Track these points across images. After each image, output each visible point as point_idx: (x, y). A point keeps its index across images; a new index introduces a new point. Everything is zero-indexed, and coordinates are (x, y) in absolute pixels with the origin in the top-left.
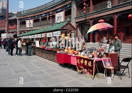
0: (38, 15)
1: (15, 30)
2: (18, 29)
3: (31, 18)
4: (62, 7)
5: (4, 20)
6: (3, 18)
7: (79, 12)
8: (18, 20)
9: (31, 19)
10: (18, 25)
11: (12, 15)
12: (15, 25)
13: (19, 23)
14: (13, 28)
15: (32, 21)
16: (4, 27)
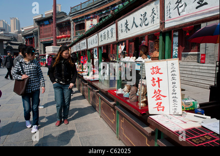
1: (67, 40)
2: (72, 37)
3: (94, 15)
5: (51, 26)
6: (51, 21)
8: (72, 22)
9: (95, 17)
10: (72, 30)
11: (65, 16)
12: (68, 32)
13: (74, 28)
14: (65, 37)
16: (52, 35)
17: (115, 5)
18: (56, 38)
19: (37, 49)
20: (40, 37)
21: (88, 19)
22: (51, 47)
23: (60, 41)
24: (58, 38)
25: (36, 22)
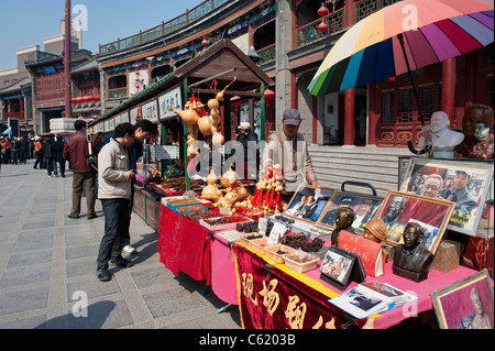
0: (166, 53)
1: (93, 106)
2: (103, 101)
3: (143, 63)
4: (242, 19)
5: (59, 76)
6: (59, 67)
7: (303, 30)
8: (102, 73)
9: (144, 67)
10: (102, 87)
11: (87, 57)
12: (94, 91)
13: (107, 83)
14: (89, 100)
15: (145, 75)
16: (62, 95)
17: (177, 49)
18: (71, 102)
19: (30, 123)
20: (37, 99)
21: (132, 69)
22: (62, 119)
23: (79, 107)
24: (76, 102)
25: (27, 67)
